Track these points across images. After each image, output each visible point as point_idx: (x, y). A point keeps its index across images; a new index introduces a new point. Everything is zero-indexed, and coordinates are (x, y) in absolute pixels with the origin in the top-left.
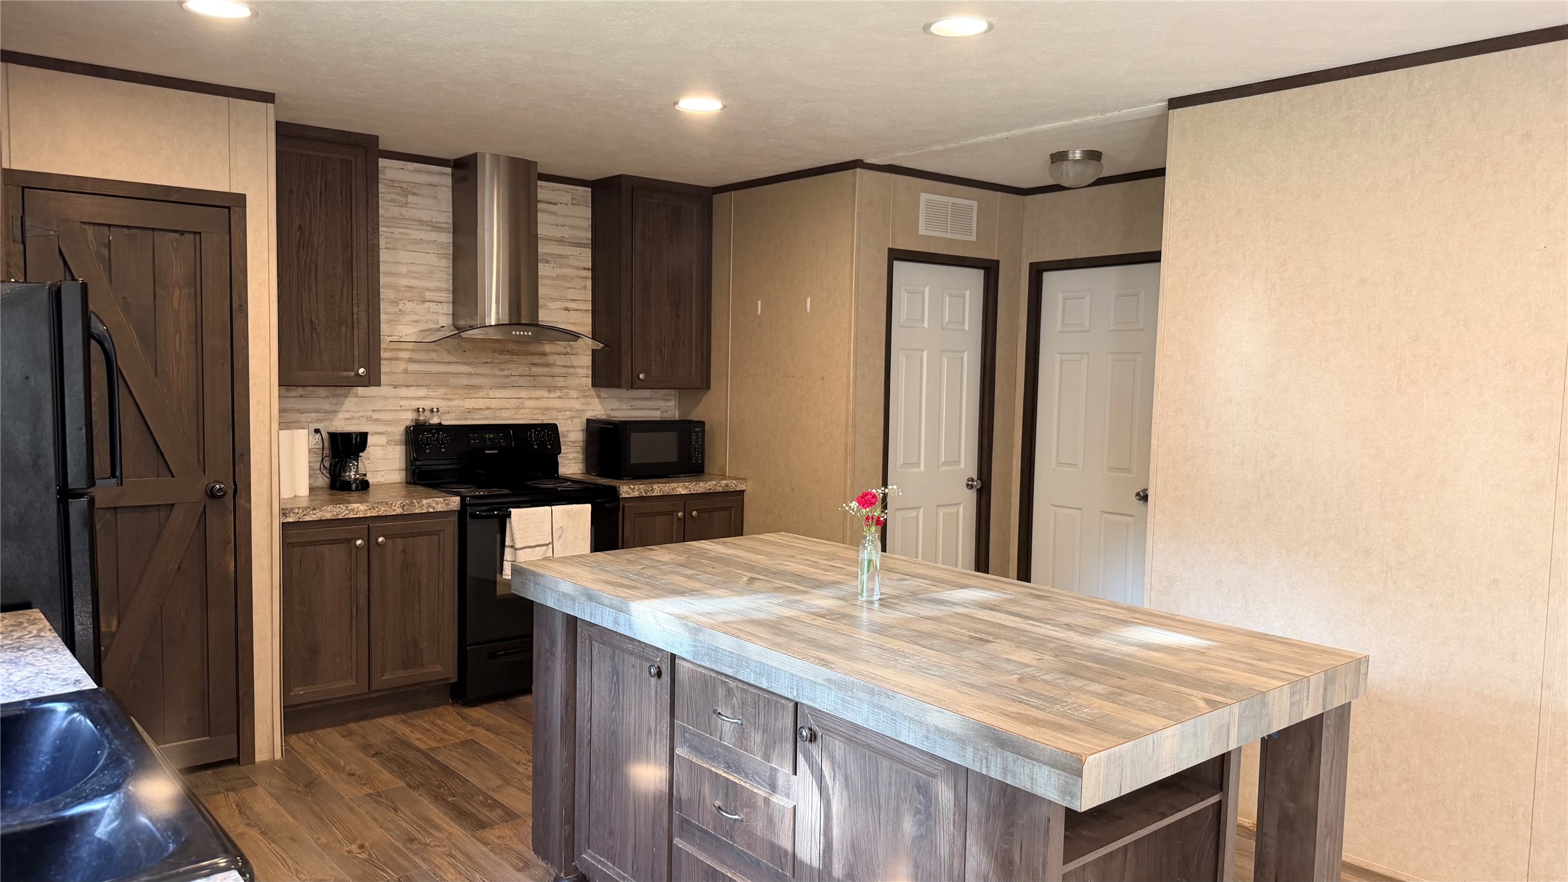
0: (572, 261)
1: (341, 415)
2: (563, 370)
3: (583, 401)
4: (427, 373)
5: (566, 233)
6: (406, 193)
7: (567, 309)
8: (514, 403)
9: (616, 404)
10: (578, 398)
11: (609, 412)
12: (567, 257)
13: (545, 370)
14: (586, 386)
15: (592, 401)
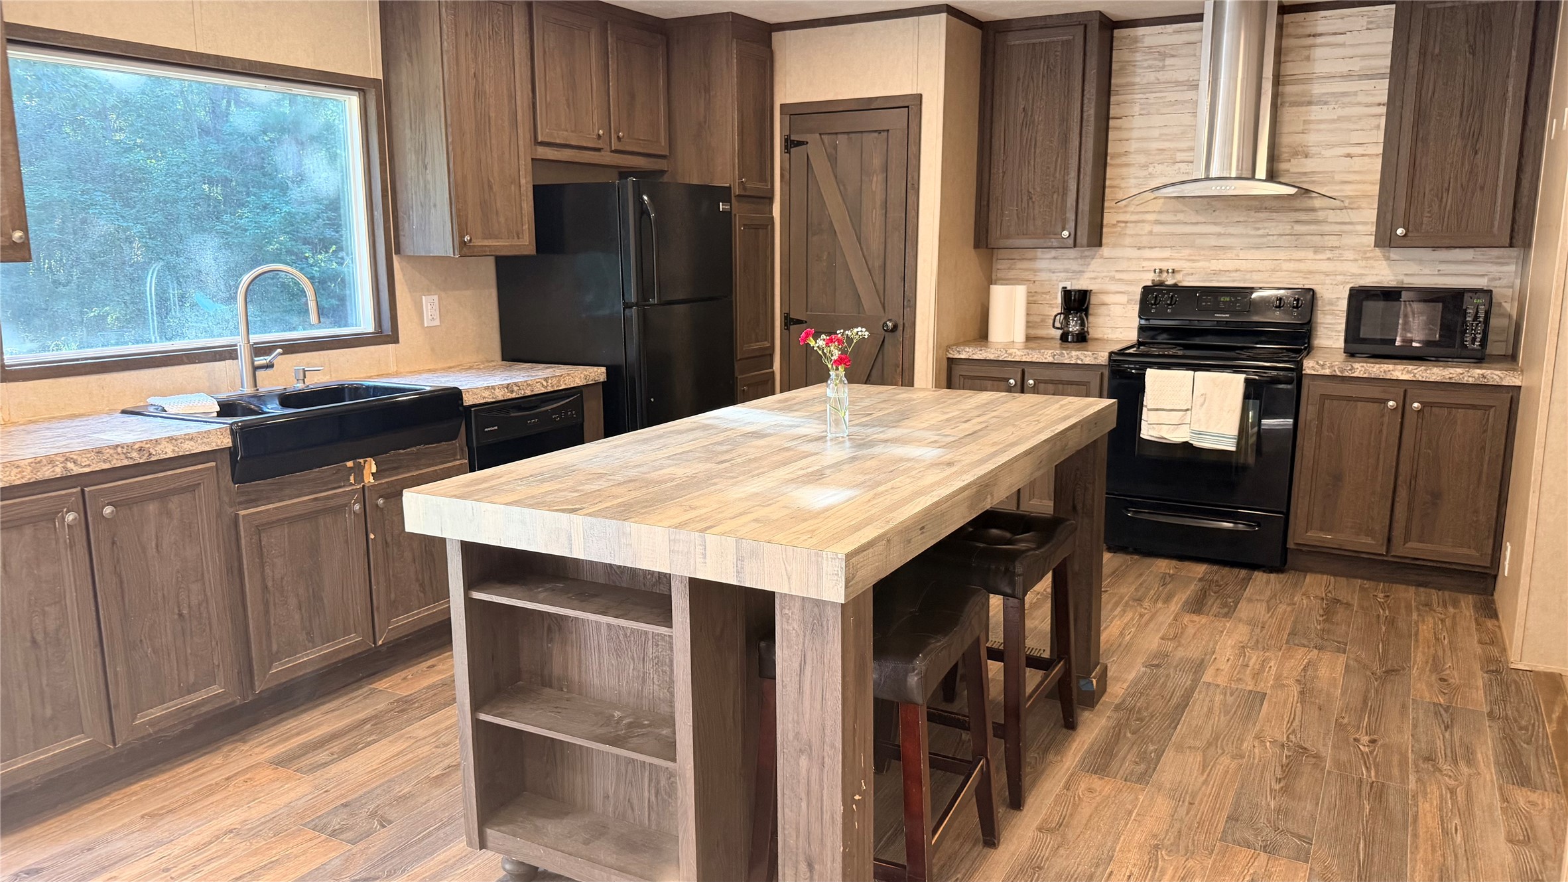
0: (1361, 98)
1: (1087, 275)
2: (1338, 228)
3: (1363, 263)
4: (1173, 234)
5: (1356, 66)
6: (1163, 56)
7: (1349, 156)
8: (1269, 265)
9: (1414, 268)
10: (1356, 260)
11: (1401, 278)
12: (1355, 94)
13: (1313, 228)
14: (1369, 246)
15: (1376, 264)
